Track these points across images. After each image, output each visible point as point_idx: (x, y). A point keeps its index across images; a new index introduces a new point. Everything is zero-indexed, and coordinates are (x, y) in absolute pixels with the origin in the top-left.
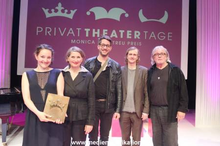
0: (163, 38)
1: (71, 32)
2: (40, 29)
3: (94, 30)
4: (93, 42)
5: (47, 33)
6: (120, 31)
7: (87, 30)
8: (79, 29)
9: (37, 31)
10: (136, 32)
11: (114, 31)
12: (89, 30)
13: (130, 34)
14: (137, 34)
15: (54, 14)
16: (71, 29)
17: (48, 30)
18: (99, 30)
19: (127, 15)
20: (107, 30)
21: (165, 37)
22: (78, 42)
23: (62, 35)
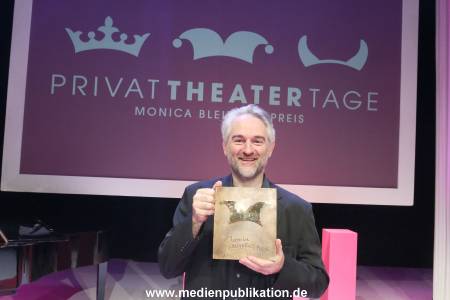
0: (356, 105)
1: (134, 87)
2: (58, 81)
3: (190, 84)
4: (188, 113)
5: (77, 90)
6: (253, 87)
7: (174, 84)
8: (154, 81)
9: (53, 85)
10: (291, 90)
11: (238, 88)
12: (178, 83)
13: (278, 96)
14: (294, 94)
15: (93, 44)
16: (135, 80)
17: (80, 82)
18: (201, 85)
19: (269, 50)
20: (221, 85)
21: (360, 103)
22: (152, 111)
23: (113, 95)
